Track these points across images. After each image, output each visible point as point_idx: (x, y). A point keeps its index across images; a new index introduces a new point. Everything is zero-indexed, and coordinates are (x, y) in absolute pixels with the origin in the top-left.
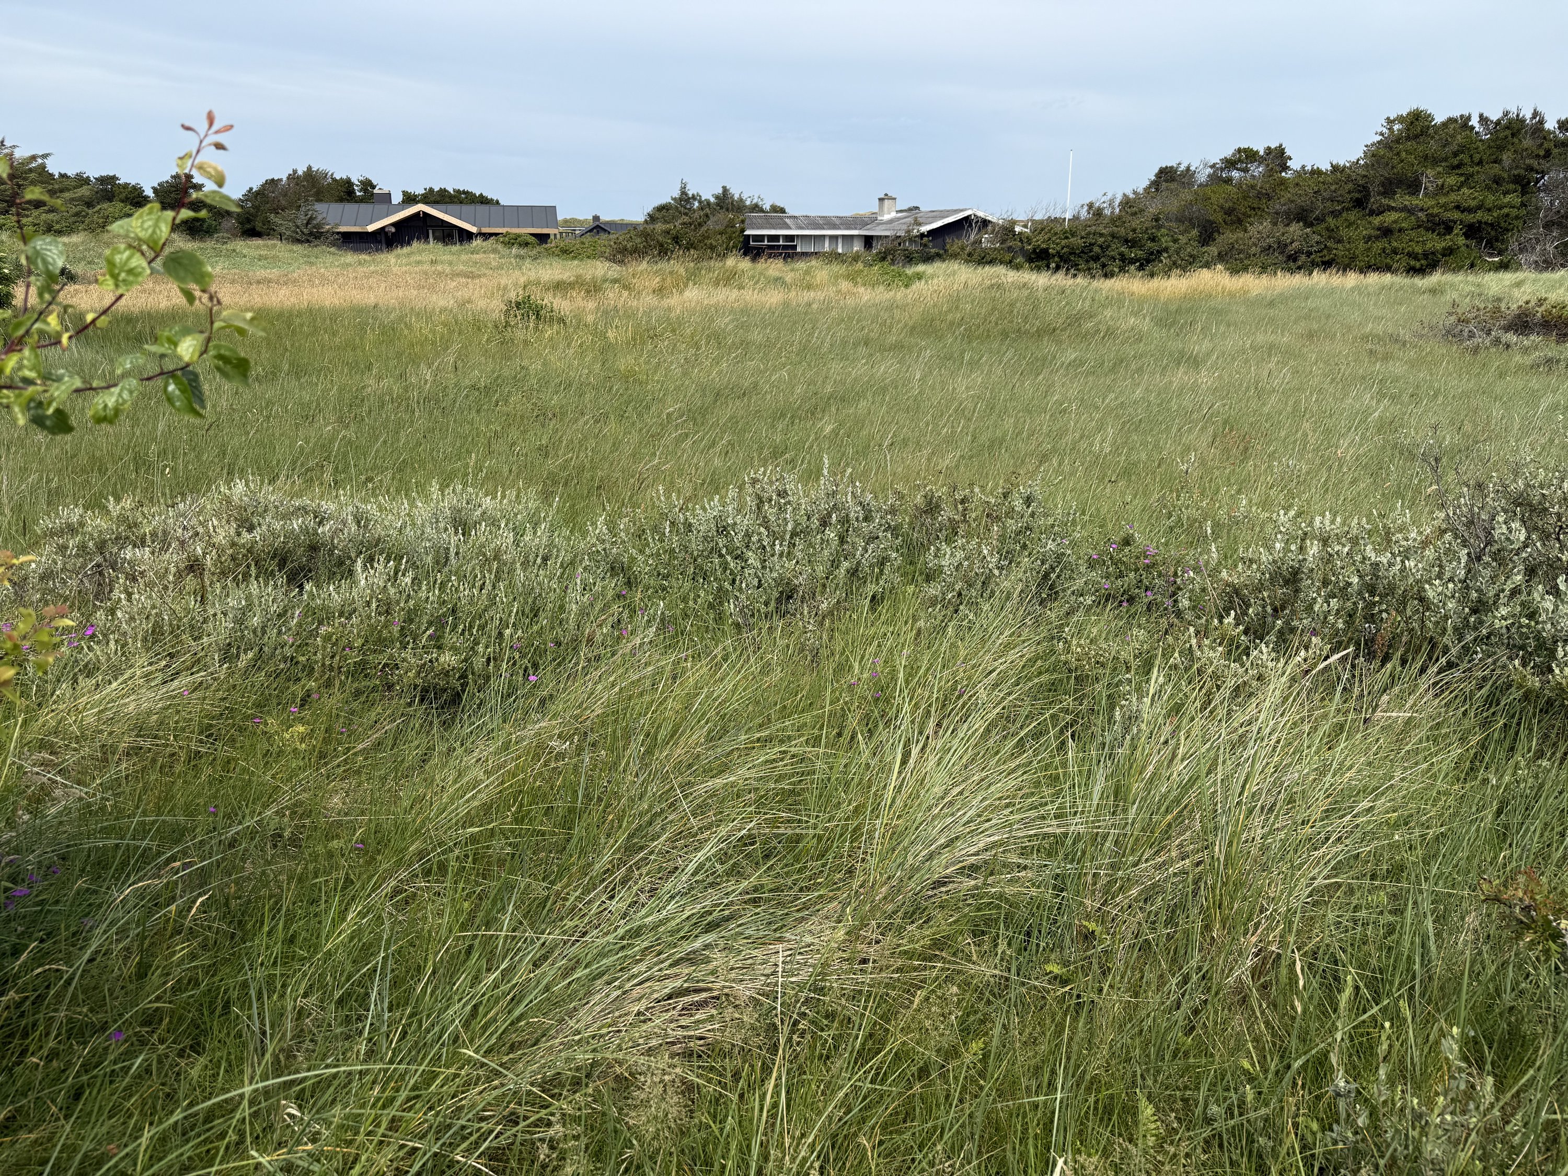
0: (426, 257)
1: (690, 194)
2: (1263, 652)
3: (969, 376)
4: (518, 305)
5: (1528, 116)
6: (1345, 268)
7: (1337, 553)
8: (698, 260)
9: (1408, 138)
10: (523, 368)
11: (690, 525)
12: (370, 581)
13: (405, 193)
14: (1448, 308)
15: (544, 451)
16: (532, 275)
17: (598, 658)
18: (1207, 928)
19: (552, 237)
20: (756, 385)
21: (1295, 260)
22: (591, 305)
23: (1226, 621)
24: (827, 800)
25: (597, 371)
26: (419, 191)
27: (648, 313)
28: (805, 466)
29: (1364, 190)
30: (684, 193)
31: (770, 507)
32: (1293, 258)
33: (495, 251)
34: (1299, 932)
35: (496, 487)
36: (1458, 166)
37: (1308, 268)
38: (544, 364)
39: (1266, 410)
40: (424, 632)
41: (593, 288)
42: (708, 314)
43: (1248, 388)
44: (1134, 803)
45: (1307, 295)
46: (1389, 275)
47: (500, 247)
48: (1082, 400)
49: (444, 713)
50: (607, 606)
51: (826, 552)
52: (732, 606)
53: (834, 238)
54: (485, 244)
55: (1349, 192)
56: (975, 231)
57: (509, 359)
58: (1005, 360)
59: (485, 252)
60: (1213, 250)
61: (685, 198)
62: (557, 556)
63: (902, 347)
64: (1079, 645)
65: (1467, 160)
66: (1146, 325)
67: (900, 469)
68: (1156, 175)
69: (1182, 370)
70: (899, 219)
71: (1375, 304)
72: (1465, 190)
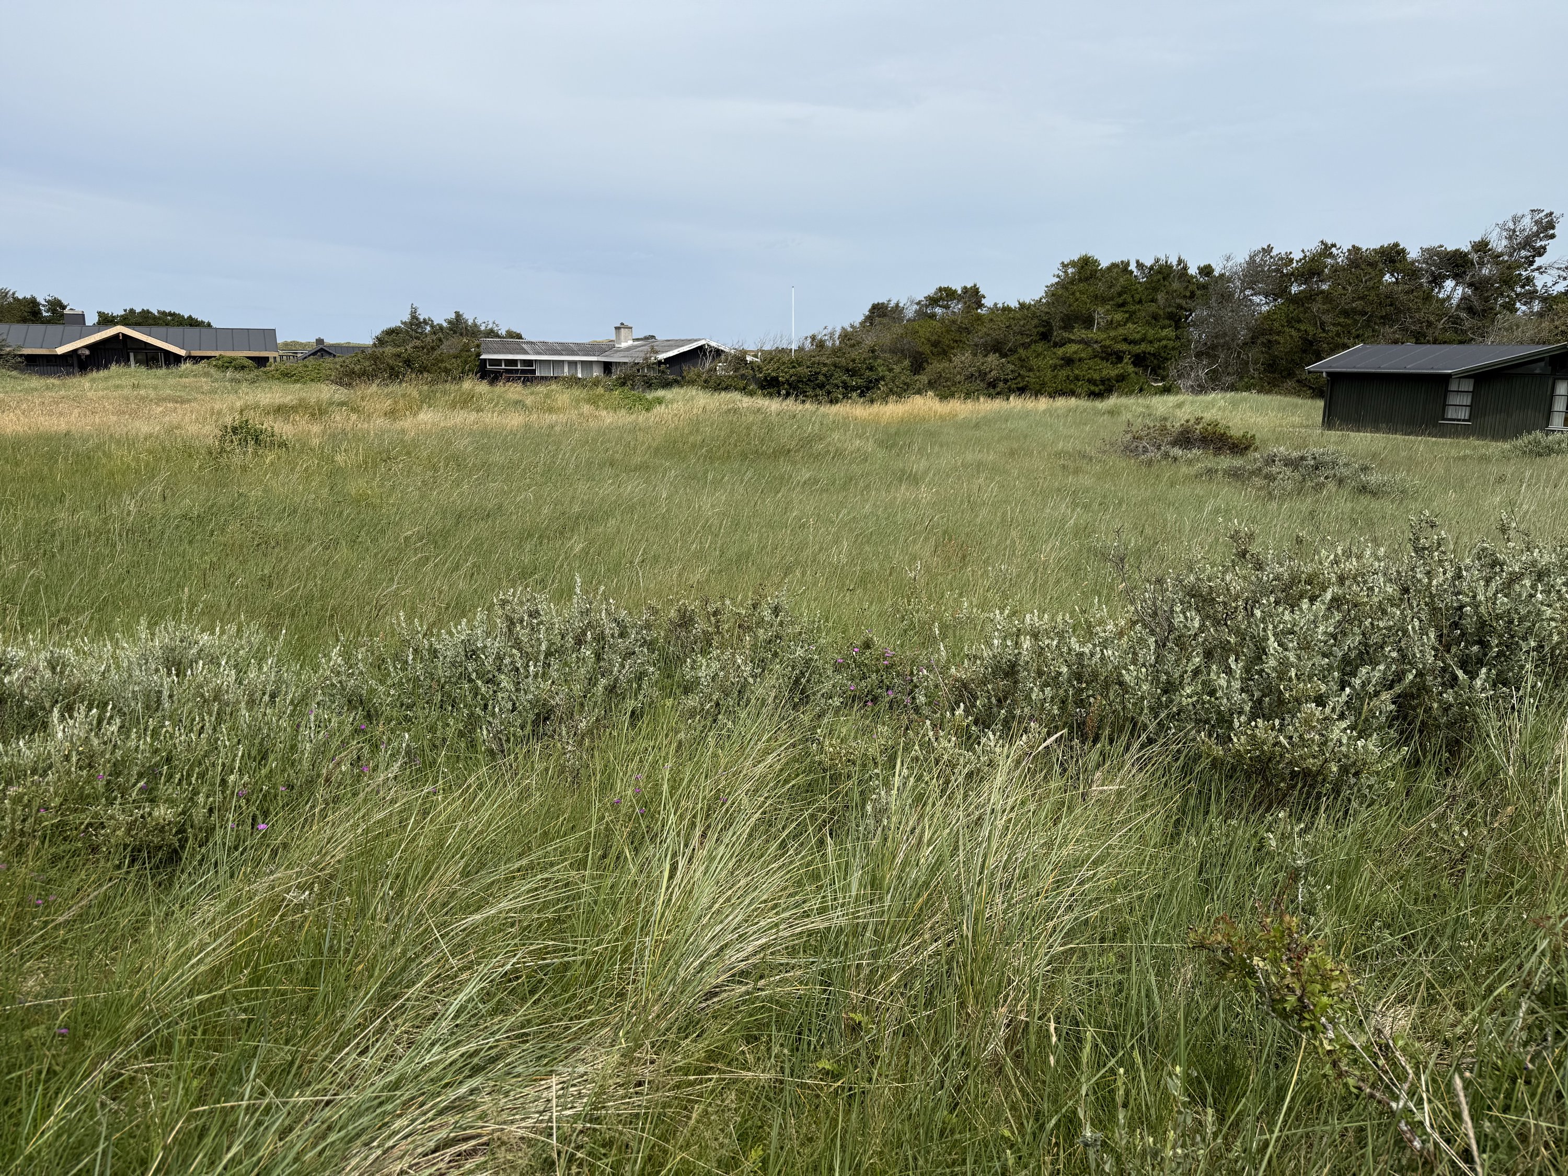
0: (123, 381)
1: (421, 318)
2: (990, 739)
3: (713, 495)
4: (235, 430)
5: (1175, 263)
6: (1037, 393)
7: (1048, 646)
8: (432, 383)
9: (1080, 280)
10: (240, 495)
11: (435, 651)
12: (69, 732)
13: (100, 314)
14: (1124, 427)
15: (267, 582)
16: (250, 399)
17: (336, 800)
18: (962, 1005)
19: (271, 360)
20: (500, 507)
21: (994, 387)
22: (316, 428)
23: (957, 713)
24: (595, 926)
25: (325, 496)
26: (119, 312)
27: (380, 435)
28: (555, 585)
29: (1047, 324)
30: (414, 317)
31: (522, 628)
32: (992, 385)
33: (207, 374)
34: (1042, 999)
35: (214, 622)
36: (1123, 305)
37: (1006, 393)
38: (265, 491)
39: (978, 520)
40: (135, 785)
41: (318, 412)
42: (446, 437)
43: (962, 502)
44: (888, 892)
45: (1007, 417)
46: (1073, 399)
47: (212, 371)
48: (819, 515)
49: (159, 873)
50: (344, 744)
51: (582, 671)
52: (485, 732)
53: (573, 364)
54: (195, 367)
55: (1036, 327)
56: (710, 360)
57: (226, 485)
58: (746, 479)
59: (195, 376)
60: (924, 378)
61: (415, 323)
62: (286, 693)
63: (647, 467)
64: (831, 745)
65: (1130, 299)
66: (870, 447)
67: (652, 586)
68: (870, 311)
69: (903, 487)
70: (637, 347)
71: (1064, 425)
72: (1130, 325)
